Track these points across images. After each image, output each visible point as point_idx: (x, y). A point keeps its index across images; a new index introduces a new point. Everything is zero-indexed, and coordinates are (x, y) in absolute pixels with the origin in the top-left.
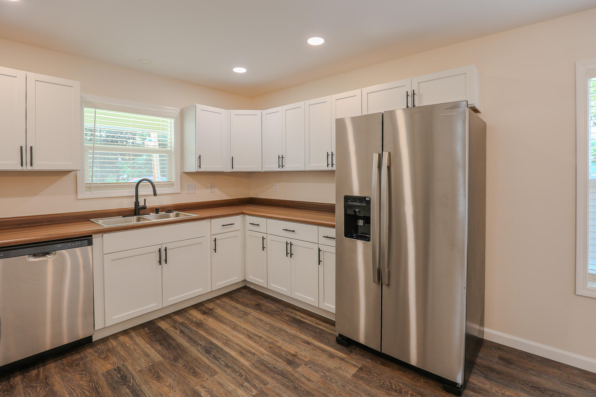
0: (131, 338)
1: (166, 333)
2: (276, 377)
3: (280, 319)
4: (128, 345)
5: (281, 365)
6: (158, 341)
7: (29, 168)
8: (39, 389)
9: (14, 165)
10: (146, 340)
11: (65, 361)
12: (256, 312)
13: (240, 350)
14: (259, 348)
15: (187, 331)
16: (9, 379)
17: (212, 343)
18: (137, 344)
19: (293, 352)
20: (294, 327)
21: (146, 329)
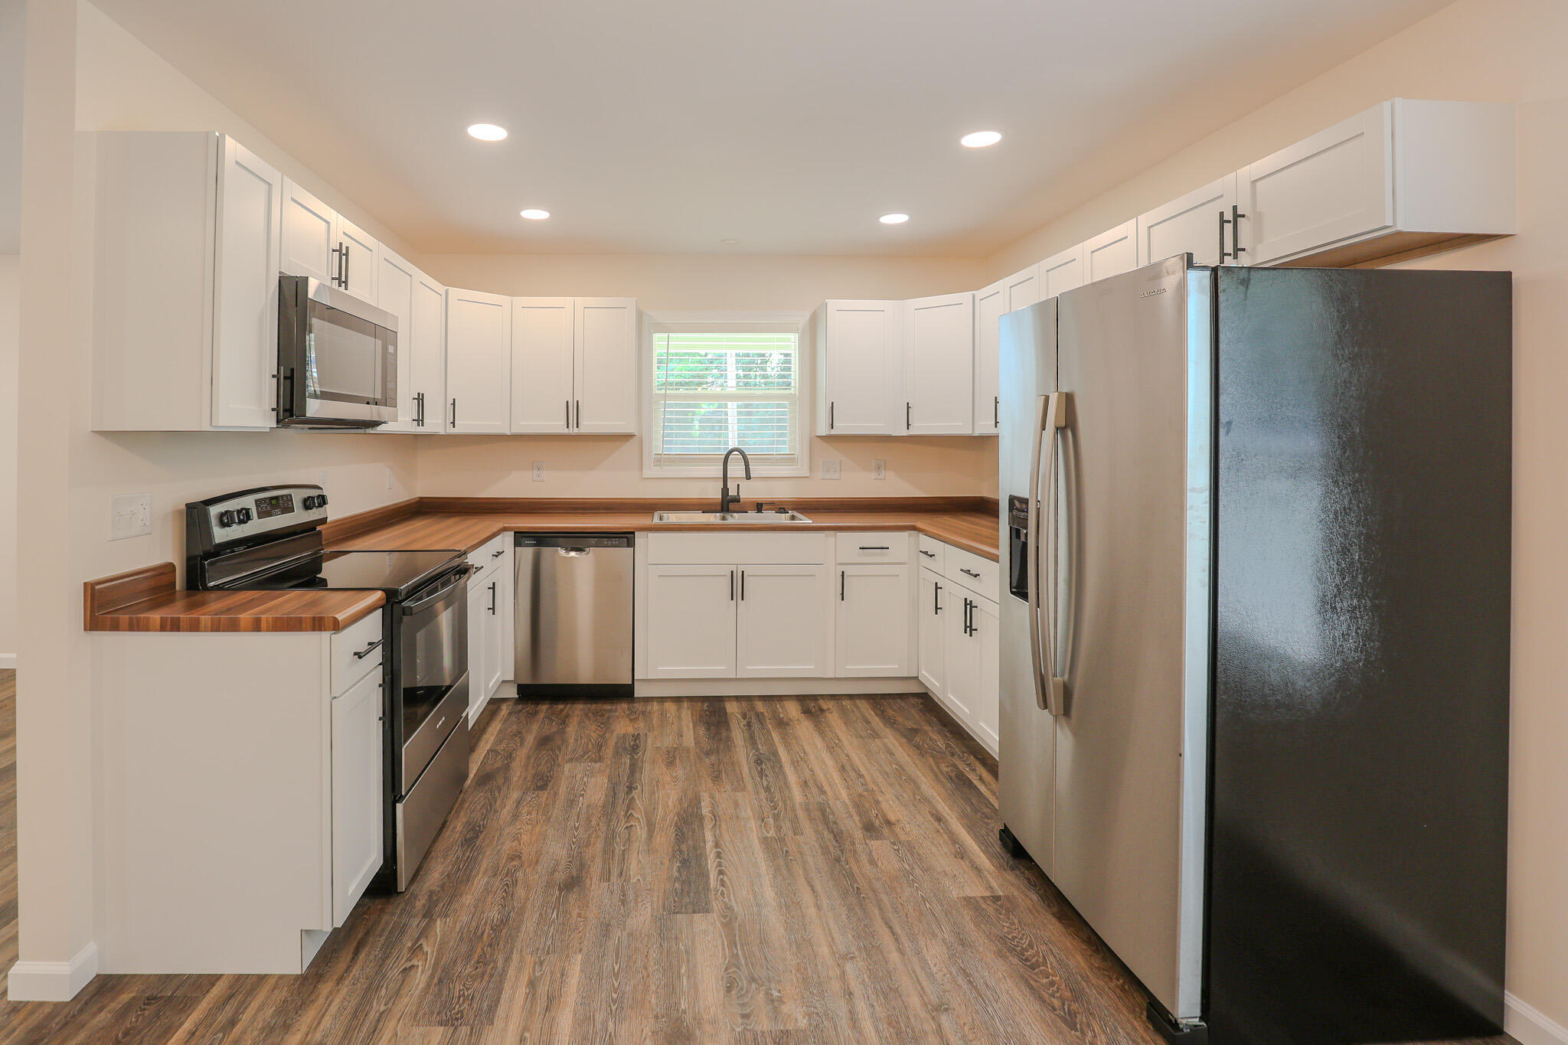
0: (679, 709)
1: (726, 719)
2: (823, 834)
3: (930, 766)
4: (668, 715)
5: (852, 825)
6: (707, 723)
7: (576, 431)
8: (554, 723)
9: (557, 426)
10: (694, 718)
11: (594, 707)
12: (897, 740)
13: (807, 778)
14: (841, 789)
15: (756, 726)
16: (538, 704)
17: (775, 754)
18: (679, 718)
19: (892, 818)
20: (944, 786)
21: (706, 705)
